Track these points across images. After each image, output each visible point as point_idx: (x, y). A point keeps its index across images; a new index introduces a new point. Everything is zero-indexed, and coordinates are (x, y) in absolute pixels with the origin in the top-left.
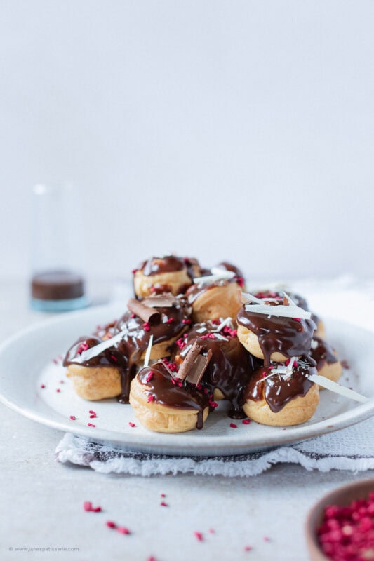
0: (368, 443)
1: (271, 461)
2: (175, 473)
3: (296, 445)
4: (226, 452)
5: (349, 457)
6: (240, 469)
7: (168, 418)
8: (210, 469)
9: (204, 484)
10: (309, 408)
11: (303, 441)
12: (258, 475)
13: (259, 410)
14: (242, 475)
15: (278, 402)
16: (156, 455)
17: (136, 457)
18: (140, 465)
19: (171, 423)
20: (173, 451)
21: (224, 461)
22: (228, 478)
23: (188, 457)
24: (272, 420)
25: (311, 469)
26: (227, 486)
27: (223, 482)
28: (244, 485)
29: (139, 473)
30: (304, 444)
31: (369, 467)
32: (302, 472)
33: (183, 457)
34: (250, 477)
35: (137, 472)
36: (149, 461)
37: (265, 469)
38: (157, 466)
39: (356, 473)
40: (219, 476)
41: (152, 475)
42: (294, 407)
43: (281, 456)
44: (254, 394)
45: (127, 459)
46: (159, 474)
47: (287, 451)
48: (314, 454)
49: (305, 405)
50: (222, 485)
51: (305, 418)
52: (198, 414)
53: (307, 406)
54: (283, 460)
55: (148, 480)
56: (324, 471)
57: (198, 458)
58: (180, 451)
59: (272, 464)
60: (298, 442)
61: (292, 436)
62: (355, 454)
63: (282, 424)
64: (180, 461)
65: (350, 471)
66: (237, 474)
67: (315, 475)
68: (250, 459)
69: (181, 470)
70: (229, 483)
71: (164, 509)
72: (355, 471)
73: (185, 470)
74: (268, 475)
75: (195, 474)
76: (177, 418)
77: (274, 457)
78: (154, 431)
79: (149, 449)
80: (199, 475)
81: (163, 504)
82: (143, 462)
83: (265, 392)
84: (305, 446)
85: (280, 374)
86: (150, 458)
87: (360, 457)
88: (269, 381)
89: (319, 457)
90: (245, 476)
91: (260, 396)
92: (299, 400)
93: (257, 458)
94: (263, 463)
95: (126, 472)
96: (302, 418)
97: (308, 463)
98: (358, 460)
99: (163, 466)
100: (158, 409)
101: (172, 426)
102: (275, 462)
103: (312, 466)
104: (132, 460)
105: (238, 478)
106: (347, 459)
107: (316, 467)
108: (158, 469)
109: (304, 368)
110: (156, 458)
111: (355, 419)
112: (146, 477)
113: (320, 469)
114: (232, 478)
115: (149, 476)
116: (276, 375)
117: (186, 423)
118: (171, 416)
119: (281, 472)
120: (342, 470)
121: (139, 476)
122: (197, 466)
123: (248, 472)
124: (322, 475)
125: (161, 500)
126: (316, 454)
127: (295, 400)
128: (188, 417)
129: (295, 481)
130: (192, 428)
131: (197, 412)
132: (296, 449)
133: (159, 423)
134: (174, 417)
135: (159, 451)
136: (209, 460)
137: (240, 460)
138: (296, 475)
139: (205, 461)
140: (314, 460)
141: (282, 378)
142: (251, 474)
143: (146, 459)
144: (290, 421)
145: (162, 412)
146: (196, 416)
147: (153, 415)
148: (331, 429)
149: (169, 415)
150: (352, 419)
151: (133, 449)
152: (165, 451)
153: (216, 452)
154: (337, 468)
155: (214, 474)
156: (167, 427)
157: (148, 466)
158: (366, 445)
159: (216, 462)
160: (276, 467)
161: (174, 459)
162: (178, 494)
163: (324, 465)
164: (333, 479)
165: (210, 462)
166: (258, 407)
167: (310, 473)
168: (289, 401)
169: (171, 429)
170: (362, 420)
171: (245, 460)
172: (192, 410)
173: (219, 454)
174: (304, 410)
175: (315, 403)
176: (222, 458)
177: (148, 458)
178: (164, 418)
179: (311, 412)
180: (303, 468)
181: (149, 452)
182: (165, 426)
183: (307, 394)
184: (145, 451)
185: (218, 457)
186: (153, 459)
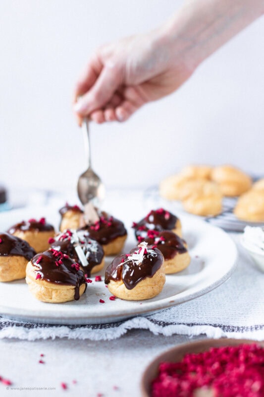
0: (204, 314)
1: (127, 328)
2: (54, 338)
3: (150, 316)
4: (95, 322)
5: (188, 325)
6: (104, 335)
7: (52, 292)
8: (80, 334)
9: (75, 346)
10: (157, 286)
11: (156, 312)
12: (118, 339)
13: (119, 288)
14: (105, 339)
15: (131, 282)
16: (41, 324)
17: (25, 326)
18: (27, 332)
19: (54, 295)
20: (55, 321)
21: (93, 328)
22: (94, 342)
23: (65, 325)
24: (128, 296)
25: (157, 334)
26: (92, 347)
27: (89, 345)
28: (105, 347)
29: (26, 338)
30: (157, 314)
31: (201, 332)
32: (152, 336)
33: (61, 325)
34: (112, 340)
35: (24, 337)
36: (35, 329)
37: (122, 333)
38: (40, 333)
39: (191, 337)
40: (87, 340)
41: (36, 340)
42: (144, 286)
43: (135, 323)
44: (115, 276)
45: (18, 327)
46: (41, 339)
47: (140, 320)
48: (162, 323)
49: (153, 284)
50: (89, 347)
51: (154, 294)
52: (75, 289)
53: (155, 285)
54: (136, 326)
55: (33, 344)
56: (167, 335)
57: (73, 327)
58: (59, 321)
59: (128, 330)
60: (151, 313)
61: (141, 309)
62: (194, 322)
63: (136, 298)
64: (59, 328)
65: (187, 335)
66: (101, 338)
67: (161, 338)
68: (113, 327)
69: (58, 335)
70: (94, 345)
71: (41, 365)
72: (191, 335)
73: (62, 336)
74: (125, 339)
75: (69, 338)
76: (59, 292)
77: (129, 324)
78: (42, 302)
79: (36, 320)
80: (72, 340)
81: (41, 362)
82: (31, 330)
83: (122, 274)
84: (157, 317)
85: (134, 260)
86: (36, 327)
87: (197, 324)
88: (126, 266)
89: (165, 324)
90: (107, 340)
91: (119, 277)
92: (148, 280)
93: (118, 326)
94: (122, 330)
95: (16, 337)
96: (152, 294)
97: (155, 329)
98: (195, 327)
99: (45, 332)
100: (43, 284)
101: (55, 298)
102: (130, 328)
103: (158, 331)
104: (21, 328)
105: (102, 341)
106: (186, 326)
107: (161, 332)
108: (41, 335)
109: (152, 255)
110: (41, 327)
111: (192, 296)
112: (32, 341)
113: (164, 334)
114: (97, 342)
115: (34, 340)
116: (131, 261)
117: (66, 295)
118: (54, 290)
119: (136, 336)
120: (182, 335)
121: (26, 340)
122: (71, 333)
123: (110, 337)
124: (166, 339)
125: (39, 358)
126: (164, 322)
127: (145, 280)
128: (67, 291)
129: (145, 343)
130: (71, 299)
131: (74, 287)
132: (148, 319)
133: (44, 295)
134: (57, 290)
135: (43, 321)
137: (105, 327)
138: (146, 339)
139: (78, 328)
140: (161, 327)
141: (135, 264)
142: (112, 338)
143: (33, 328)
144: (141, 297)
145: (47, 287)
146: (74, 290)
147: (41, 289)
148: (172, 304)
149: (52, 289)
150: (190, 295)
151: (24, 320)
152: (48, 321)
153: (87, 322)
154: (178, 333)
155: (84, 338)
156: (51, 298)
157: (34, 333)
158: (203, 315)
159: (86, 329)
160: (131, 332)
161: (54, 327)
162: (52, 354)
163: (168, 331)
164: (174, 341)
165: (82, 329)
166: (117, 286)
167: (157, 337)
168: (140, 280)
169: (54, 300)
170: (198, 297)
171: (109, 327)
172: (70, 285)
173: (89, 323)
174: (153, 288)
175: (162, 283)
176: (92, 326)
177: (35, 326)
178: (49, 292)
179: (158, 290)
180: (152, 333)
181: (36, 322)
182: (50, 297)
183: (154, 276)
184: (33, 321)
185: (89, 326)
186: (38, 327)
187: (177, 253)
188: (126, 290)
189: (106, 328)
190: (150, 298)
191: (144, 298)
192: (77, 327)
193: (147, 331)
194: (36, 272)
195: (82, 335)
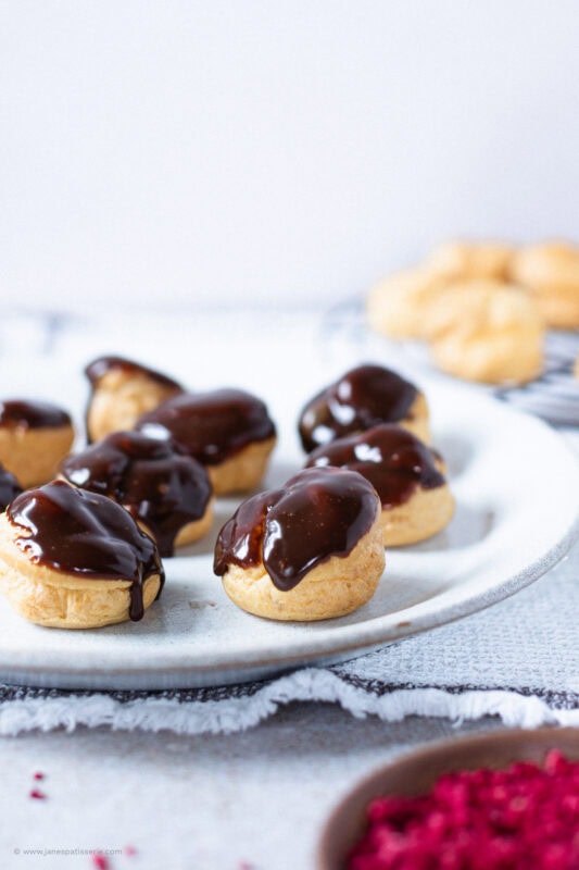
0: (495, 659)
1: (278, 698)
2: (71, 727)
3: (342, 664)
4: (188, 682)
5: (450, 690)
6: (213, 718)
7: (66, 597)
8: (147, 717)
9: (130, 751)
10: (361, 581)
11: (356, 654)
12: (251, 730)
13: (253, 587)
14: (215, 729)
15: (289, 567)
16: (36, 689)
19: (72, 606)
20: (74, 681)
21: (181, 700)
22: (182, 738)
23: (104, 692)
24: (280, 609)
25: (363, 716)
26: (178, 753)
27: (172, 747)
28: (217, 752)
30: (361, 661)
31: (485, 711)
32: (347, 723)
33: (92, 692)
34: (234, 734)
36: (18, 702)
37: (265, 715)
38: (32, 713)
39: (458, 725)
40: (166, 734)
41: (22, 734)
42: (325, 581)
43: (299, 686)
44: (242, 553)
46: (36, 732)
47: (313, 677)
48: (375, 684)
49: (351, 576)
50: (169, 753)
51: (351, 603)
52: (131, 589)
53: (356, 577)
54: (303, 695)
55: (12, 744)
56: (391, 719)
57: (124, 696)
58: (87, 681)
59: (280, 705)
61: (318, 646)
62: (465, 682)
63: (301, 616)
64: (86, 700)
65: (447, 719)
66: (204, 728)
67: (372, 729)
68: (238, 696)
69: (83, 719)
70: (186, 747)
71: (36, 805)
72: (457, 719)
73: (94, 722)
74: (271, 731)
75: (114, 728)
76: (85, 598)
77: (283, 690)
78: (38, 625)
79: (21, 677)
80: (123, 732)
81: (36, 795)
82: (6, 705)
83: (264, 547)
84: (362, 667)
86: (23, 697)
87: (475, 689)
89: (385, 688)
90: (221, 734)
91: (254, 557)
92: (336, 565)
93: (251, 693)
94: (262, 704)
96: (347, 604)
97: (357, 702)
98: (469, 696)
99: (48, 712)
100: (42, 577)
101: (74, 614)
102: (285, 700)
103: (364, 708)
105: (207, 736)
106: (442, 694)
107: (372, 711)
108: (35, 719)
110: (35, 696)
111: (460, 608)
112: (9, 737)
113: (381, 716)
114: (193, 738)
115: (15, 733)
117: (104, 607)
118: (72, 592)
119: (304, 722)
120: (432, 718)
122: (120, 713)
123: (229, 725)
124: (387, 729)
125: (31, 785)
126: (380, 683)
127: (326, 565)
128: (109, 596)
129: (329, 742)
130: (120, 618)
131: (127, 584)
132: (336, 673)
133: (45, 607)
134: (79, 594)
135: (42, 680)
136: (149, 699)
137: (216, 698)
138: (332, 729)
139: (139, 700)
140: (374, 695)
142: (235, 727)
143: (13, 699)
144: (317, 611)
145: (51, 584)
146: (128, 594)
147: (34, 591)
148: (404, 630)
149: (66, 590)
150: (455, 607)
152: (55, 681)
153: (165, 682)
154: (420, 713)
155: (156, 729)
157: (14, 714)
158: (490, 662)
159: (163, 702)
160: (290, 711)
161: (73, 698)
162: (66, 772)
163: (392, 707)
164: (410, 737)
165: (151, 702)
166: (249, 580)
167: (362, 723)
168: (314, 565)
169: (72, 621)
170: (478, 610)
171: (226, 698)
172: (117, 579)
173: (171, 686)
174: (349, 586)
175: (376, 573)
176: (178, 695)
177: (17, 695)
178: (56, 598)
179: (366, 591)
180: (347, 714)
181: (22, 684)
182: (61, 614)
183: (354, 553)
184: (13, 680)
185: (170, 692)
186: (27, 698)
187: (418, 489)
188: (275, 591)
189: (218, 700)
190: (340, 613)
191: (325, 615)
192: (136, 698)
193: (334, 707)
194: (19, 541)
195: (149, 721)
